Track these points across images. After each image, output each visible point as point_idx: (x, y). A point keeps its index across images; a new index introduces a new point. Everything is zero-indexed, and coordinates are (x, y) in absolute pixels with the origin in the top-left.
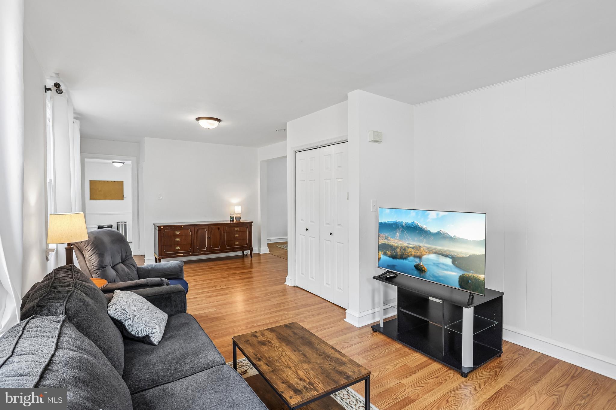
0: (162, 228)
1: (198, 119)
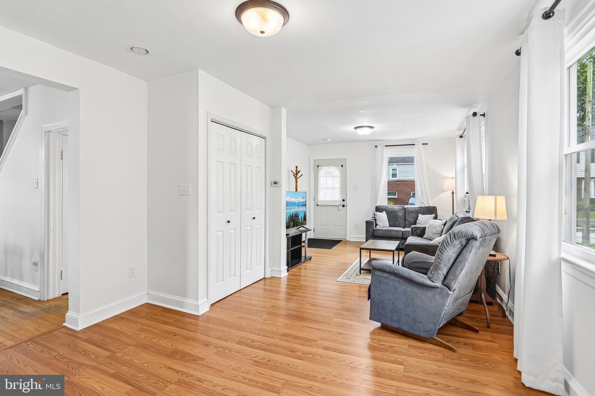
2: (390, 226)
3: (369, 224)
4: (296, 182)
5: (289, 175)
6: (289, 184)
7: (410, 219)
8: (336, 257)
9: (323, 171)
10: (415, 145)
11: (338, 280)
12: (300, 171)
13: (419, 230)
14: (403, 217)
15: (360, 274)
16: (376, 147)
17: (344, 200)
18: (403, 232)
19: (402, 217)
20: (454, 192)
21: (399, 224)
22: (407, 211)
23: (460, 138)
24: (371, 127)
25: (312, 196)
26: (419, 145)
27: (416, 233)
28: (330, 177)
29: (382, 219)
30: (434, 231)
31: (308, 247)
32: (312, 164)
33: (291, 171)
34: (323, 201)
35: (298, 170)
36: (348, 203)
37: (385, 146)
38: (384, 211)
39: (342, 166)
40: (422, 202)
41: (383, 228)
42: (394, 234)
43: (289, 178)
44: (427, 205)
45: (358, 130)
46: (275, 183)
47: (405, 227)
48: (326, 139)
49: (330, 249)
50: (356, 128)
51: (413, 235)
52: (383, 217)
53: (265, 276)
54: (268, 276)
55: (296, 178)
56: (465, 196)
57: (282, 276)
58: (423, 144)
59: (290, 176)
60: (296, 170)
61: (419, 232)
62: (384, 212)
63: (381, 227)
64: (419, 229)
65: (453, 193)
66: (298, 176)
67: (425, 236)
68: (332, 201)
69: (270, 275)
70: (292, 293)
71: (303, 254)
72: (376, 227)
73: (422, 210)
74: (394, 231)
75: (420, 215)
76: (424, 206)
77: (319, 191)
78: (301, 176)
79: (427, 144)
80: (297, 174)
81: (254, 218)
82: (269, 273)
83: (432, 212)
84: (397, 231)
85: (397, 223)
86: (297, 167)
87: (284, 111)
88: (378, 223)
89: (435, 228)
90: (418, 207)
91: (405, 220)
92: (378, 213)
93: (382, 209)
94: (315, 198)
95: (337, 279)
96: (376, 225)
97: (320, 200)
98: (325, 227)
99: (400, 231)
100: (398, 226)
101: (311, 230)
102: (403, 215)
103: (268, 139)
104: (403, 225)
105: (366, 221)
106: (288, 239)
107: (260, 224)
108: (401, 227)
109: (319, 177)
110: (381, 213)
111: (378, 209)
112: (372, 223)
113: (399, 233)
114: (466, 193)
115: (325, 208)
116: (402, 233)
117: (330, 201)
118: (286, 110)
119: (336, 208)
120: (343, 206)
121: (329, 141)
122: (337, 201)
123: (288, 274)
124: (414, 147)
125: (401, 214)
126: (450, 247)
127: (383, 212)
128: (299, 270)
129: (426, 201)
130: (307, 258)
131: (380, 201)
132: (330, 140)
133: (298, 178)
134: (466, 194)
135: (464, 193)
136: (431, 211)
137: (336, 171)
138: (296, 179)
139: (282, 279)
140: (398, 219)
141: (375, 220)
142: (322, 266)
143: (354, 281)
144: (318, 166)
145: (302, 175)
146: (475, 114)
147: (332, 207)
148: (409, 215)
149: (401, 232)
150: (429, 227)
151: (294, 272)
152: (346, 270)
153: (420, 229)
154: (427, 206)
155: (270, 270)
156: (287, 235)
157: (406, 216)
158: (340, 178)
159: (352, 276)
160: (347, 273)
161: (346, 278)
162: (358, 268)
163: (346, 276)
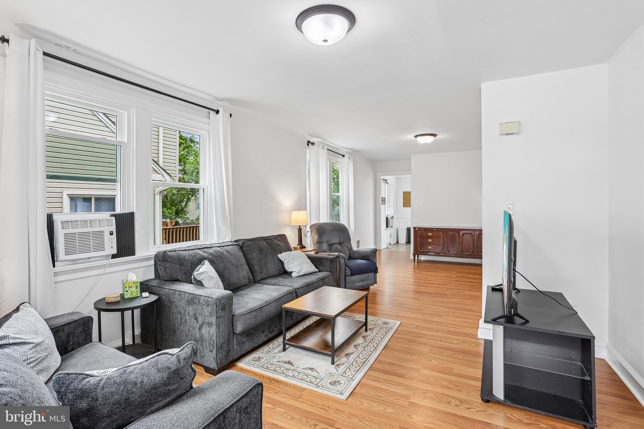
0: (417, 229)
1: (416, 136)
159: (380, 327)
160: (385, 335)
161: (388, 324)
162: (365, 348)
163: (388, 329)
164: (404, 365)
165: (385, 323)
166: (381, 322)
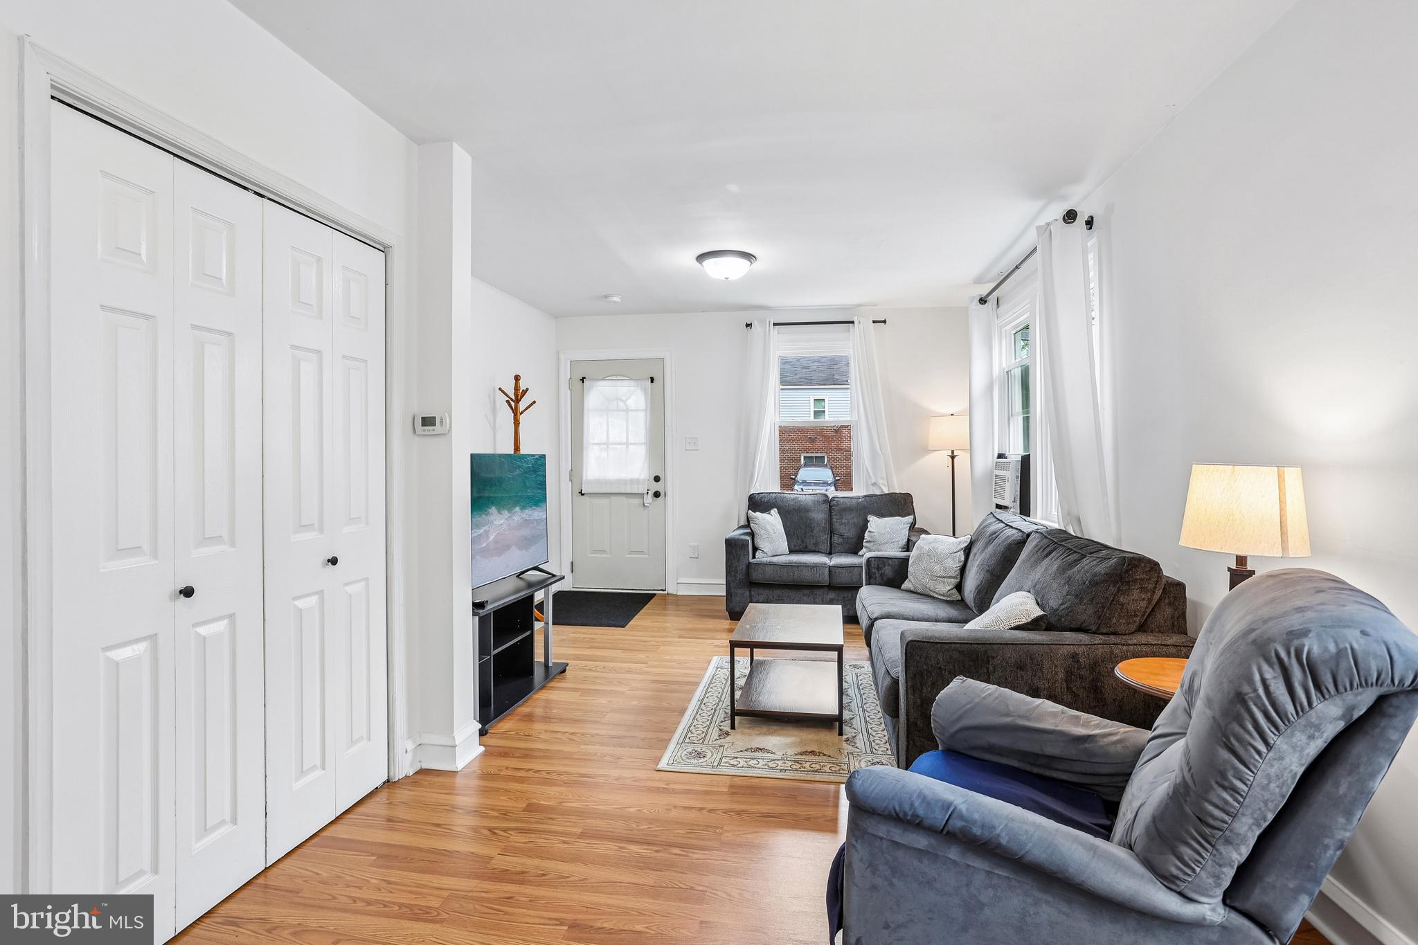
2: (792, 551)
3: (733, 547)
4: (517, 423)
5: (494, 402)
6: (494, 429)
7: (846, 529)
8: (642, 656)
9: (597, 394)
10: (853, 322)
11: (663, 765)
12: (527, 389)
13: (889, 568)
14: (825, 524)
15: (733, 727)
16: (747, 325)
17: (657, 479)
18: (832, 569)
19: (823, 525)
20: (955, 454)
21: (816, 544)
22: (836, 508)
23: (980, 303)
24: (748, 256)
25: (567, 466)
26: (864, 324)
27: (882, 575)
28: (618, 410)
29: (771, 531)
30: (938, 570)
31: (553, 624)
32: (565, 373)
33: (500, 389)
34: (598, 482)
35: (522, 387)
36: (671, 485)
37: (775, 324)
38: (772, 508)
39: (652, 380)
40: (873, 481)
41: (775, 559)
42: (807, 576)
43: (494, 410)
44: (887, 488)
45: (709, 263)
46: (428, 421)
47: (830, 553)
48: (606, 297)
49: (623, 626)
50: (701, 257)
51: (872, 580)
52: (771, 524)
53: (392, 774)
54: (405, 768)
55: (515, 412)
56: (997, 466)
57: (460, 764)
58: (874, 322)
59: (498, 405)
60: (517, 388)
61: (888, 571)
62: (774, 511)
63: (770, 554)
64: (889, 565)
65: (953, 457)
66: (522, 405)
67: (906, 585)
68: (625, 482)
69: (411, 766)
70: (491, 858)
71: (539, 657)
72: (754, 557)
73: (877, 503)
74: (806, 566)
75: (871, 518)
76: (878, 493)
77: (585, 452)
78: (531, 405)
79: (884, 322)
80: (517, 401)
81: (334, 561)
82: (409, 756)
83: (901, 509)
84: (814, 566)
85: (810, 543)
86: (517, 378)
87: (462, 160)
88: (761, 543)
89: (940, 562)
90: (866, 496)
91: (832, 533)
92: (758, 514)
93: (768, 502)
94: (575, 473)
95: (659, 759)
96: (755, 549)
97: (589, 478)
98: (603, 555)
99: (823, 566)
100: (813, 548)
101: (563, 578)
102: (826, 520)
103: (397, 257)
104: (825, 547)
105: (726, 540)
106: (483, 622)
107: (367, 579)
108: (822, 553)
109: (585, 412)
110: (765, 515)
111: (757, 503)
112: (744, 545)
113: (821, 572)
114: (996, 455)
115: (604, 501)
116: (830, 571)
117: (619, 482)
118: (470, 158)
119: (636, 501)
120: (657, 495)
121: (615, 302)
122: (637, 481)
123: (482, 749)
124: (851, 330)
125: (819, 516)
126: (1292, 735)
127: (772, 511)
128: (522, 726)
129: (882, 478)
130: (553, 671)
131: (759, 477)
132: (620, 300)
133: (522, 413)
134: (998, 458)
135: (993, 456)
136: (900, 507)
137: (634, 396)
138: (515, 415)
139: (459, 781)
140: (812, 531)
141: (752, 534)
142: (603, 700)
143: (719, 764)
144: (583, 380)
145: (534, 402)
146: (1071, 216)
147: (624, 498)
148: (841, 519)
149: (827, 569)
150: (919, 558)
151: (505, 736)
152: (682, 712)
153: (890, 562)
154: (886, 491)
155: (410, 746)
156: (478, 606)
157: (834, 520)
158: (646, 415)
159: (706, 742)
160: (690, 727)
161: (690, 753)
162: (720, 700)
163: (687, 740)
164: (653, 693)
165: (700, 755)
166: (709, 755)
